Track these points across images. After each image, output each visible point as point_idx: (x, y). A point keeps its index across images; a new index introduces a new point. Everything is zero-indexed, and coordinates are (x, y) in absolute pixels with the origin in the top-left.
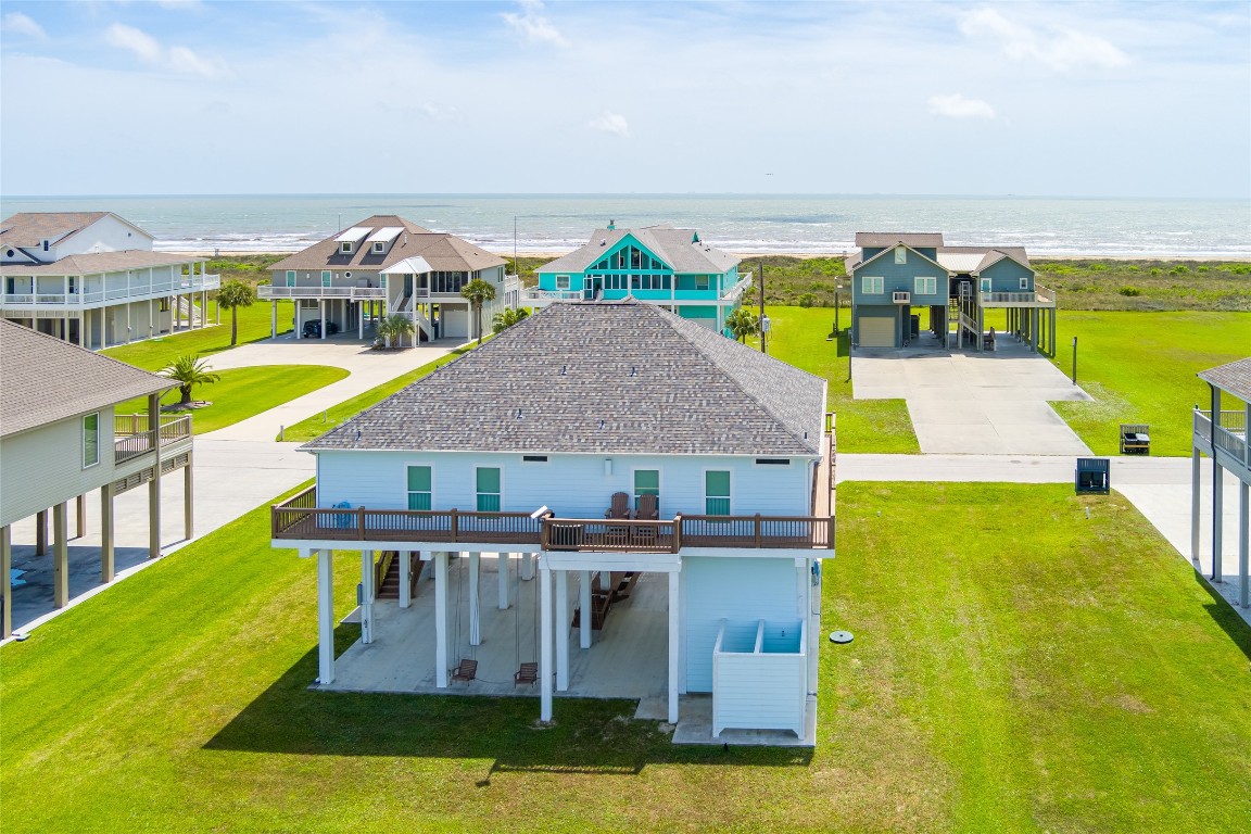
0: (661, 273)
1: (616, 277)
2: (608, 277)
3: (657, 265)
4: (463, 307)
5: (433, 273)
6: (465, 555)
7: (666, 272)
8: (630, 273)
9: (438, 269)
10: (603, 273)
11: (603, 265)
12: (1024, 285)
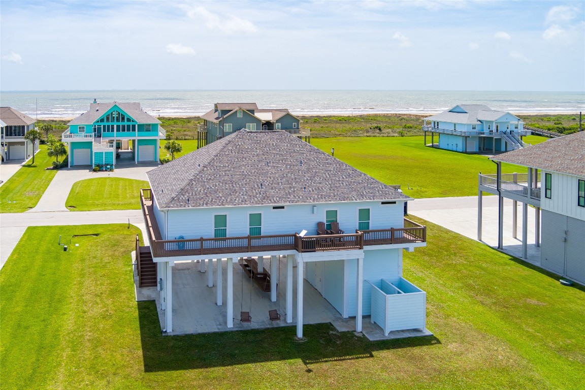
0: (131, 124)
1: (108, 126)
2: (104, 126)
3: (129, 120)
4: (22, 144)
5: (7, 127)
6: (256, 257)
7: (133, 123)
8: (115, 124)
9: (9, 125)
10: (102, 124)
11: (102, 120)
12: (295, 126)
